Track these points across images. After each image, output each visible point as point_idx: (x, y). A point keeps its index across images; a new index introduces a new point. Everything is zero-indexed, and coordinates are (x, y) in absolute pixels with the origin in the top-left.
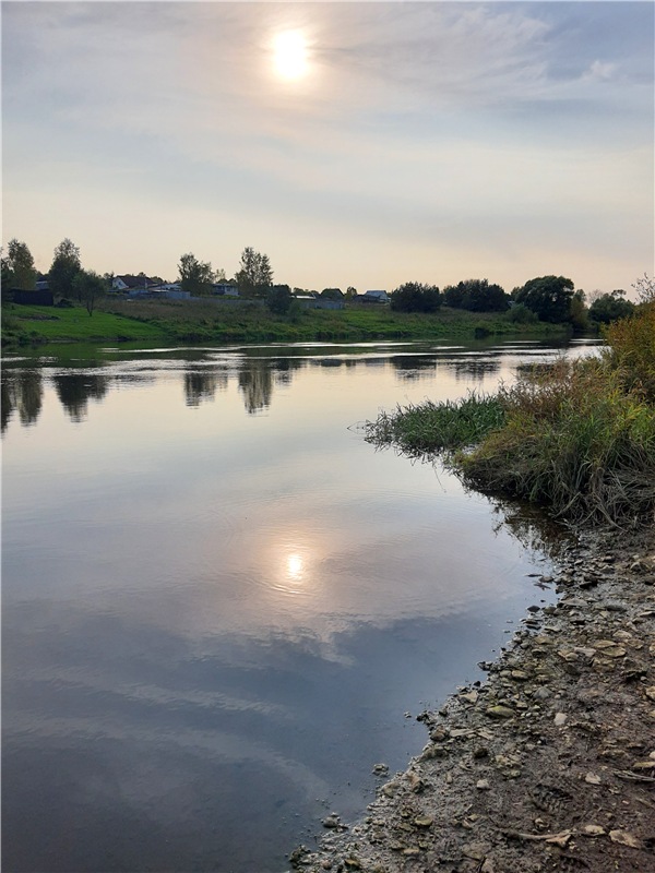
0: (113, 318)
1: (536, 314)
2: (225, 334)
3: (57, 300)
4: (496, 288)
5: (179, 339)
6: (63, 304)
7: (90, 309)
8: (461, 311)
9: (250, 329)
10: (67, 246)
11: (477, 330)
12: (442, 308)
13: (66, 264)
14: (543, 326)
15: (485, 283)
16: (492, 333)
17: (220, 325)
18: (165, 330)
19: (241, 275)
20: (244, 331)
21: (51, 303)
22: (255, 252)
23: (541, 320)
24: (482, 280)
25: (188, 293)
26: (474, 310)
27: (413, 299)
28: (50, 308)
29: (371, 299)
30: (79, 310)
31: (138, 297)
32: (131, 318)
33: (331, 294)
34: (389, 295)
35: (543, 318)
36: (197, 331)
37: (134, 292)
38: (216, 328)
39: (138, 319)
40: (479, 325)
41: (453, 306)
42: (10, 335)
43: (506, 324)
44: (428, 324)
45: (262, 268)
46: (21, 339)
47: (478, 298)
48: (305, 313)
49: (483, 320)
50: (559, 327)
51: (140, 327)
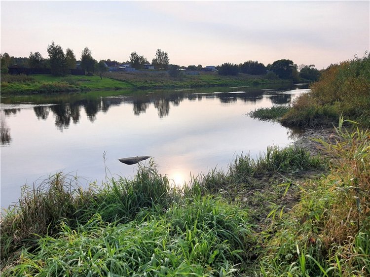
0: (111, 80)
1: (278, 75)
2: (155, 86)
3: (86, 73)
4: (261, 64)
5: (138, 88)
6: (89, 75)
7: (101, 76)
8: (247, 74)
9: (165, 84)
10: (86, 50)
11: (254, 82)
12: (239, 73)
13: (87, 58)
14: (281, 80)
15: (257, 62)
16: (260, 84)
17: (153, 82)
18: (132, 85)
20: (162, 85)
21: (84, 74)
22: (162, 51)
23: (280, 78)
24: (255, 61)
26: (252, 74)
27: (227, 70)
28: (85, 76)
29: (209, 69)
30: (95, 78)
32: (117, 80)
33: (192, 68)
34: (216, 68)
35: (281, 77)
36: (144, 85)
38: (152, 83)
39: (121, 80)
40: (255, 80)
41: (243, 73)
42: (77, 88)
43: (265, 80)
44: (234, 80)
45: (165, 58)
46: (81, 89)
47: (252, 68)
48: (185, 77)
49: (256, 78)
50: (287, 81)
51: (122, 84)
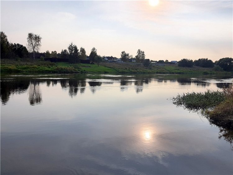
0: (104, 67)
1: (222, 69)
2: (132, 72)
3: (91, 62)
4: (210, 61)
5: (120, 73)
6: (92, 63)
7: (98, 65)
8: (199, 67)
9: (138, 71)
10: (94, 49)
11: (204, 72)
12: (194, 66)
13: (93, 54)
14: (225, 72)
15: (207, 59)
16: (209, 74)
17: (130, 69)
18: (116, 70)
19: (137, 57)
20: (136, 71)
21: (89, 63)
22: (141, 50)
23: (224, 70)
24: (206, 58)
25: (123, 61)
26: (203, 67)
27: (185, 63)
28: (89, 64)
29: (172, 63)
30: (96, 65)
31: (110, 62)
32: (108, 67)
33: (161, 62)
34: (178, 62)
35: (225, 70)
36: (124, 71)
37: (109, 61)
38: (129, 70)
39: (110, 68)
40: (205, 71)
41: (197, 66)
42: (79, 71)
43: (213, 71)
44: (189, 70)
45: (142, 55)
46: (81, 72)
47: (205, 63)
48: (154, 67)
49: (206, 70)
50: (230, 73)
51: (110, 70)
